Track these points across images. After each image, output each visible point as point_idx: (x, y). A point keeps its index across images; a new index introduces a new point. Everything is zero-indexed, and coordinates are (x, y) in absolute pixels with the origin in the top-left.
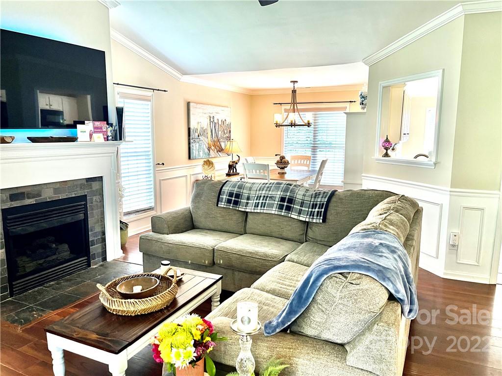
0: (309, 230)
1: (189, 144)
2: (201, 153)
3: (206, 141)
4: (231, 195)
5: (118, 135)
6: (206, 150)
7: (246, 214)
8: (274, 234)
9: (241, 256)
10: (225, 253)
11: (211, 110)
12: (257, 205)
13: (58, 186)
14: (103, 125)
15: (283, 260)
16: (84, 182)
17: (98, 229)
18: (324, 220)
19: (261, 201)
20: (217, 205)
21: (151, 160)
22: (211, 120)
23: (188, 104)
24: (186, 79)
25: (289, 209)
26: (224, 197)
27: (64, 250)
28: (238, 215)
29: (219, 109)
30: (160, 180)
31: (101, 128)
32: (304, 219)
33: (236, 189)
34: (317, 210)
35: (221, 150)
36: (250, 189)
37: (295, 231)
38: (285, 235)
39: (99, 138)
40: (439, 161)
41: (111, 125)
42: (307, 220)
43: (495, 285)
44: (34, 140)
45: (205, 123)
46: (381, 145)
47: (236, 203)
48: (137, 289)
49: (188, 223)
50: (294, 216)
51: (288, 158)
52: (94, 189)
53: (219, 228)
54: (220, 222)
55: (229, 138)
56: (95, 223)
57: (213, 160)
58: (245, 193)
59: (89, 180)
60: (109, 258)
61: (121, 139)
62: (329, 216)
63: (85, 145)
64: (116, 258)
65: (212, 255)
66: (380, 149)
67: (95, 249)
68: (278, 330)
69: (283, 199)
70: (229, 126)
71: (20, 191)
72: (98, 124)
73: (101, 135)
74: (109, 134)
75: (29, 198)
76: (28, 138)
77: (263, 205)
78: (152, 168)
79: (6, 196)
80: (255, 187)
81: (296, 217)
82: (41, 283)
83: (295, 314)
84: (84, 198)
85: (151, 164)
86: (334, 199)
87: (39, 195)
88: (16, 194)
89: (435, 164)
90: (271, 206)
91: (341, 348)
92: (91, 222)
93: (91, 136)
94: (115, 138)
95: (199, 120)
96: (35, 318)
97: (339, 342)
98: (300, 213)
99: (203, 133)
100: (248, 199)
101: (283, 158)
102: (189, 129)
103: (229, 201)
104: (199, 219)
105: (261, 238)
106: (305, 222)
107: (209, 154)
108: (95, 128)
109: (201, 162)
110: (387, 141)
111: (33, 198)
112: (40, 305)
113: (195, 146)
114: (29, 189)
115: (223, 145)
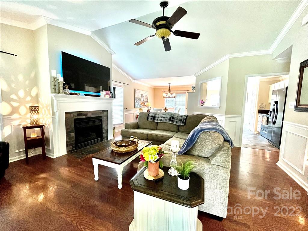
0: (180, 128)
1: (135, 102)
2: (139, 106)
3: (140, 102)
4: (152, 116)
5: (113, 96)
6: (140, 105)
7: (157, 123)
8: (167, 130)
9: (157, 136)
10: (152, 135)
11: (142, 92)
12: (161, 120)
13: (93, 112)
14: (109, 92)
15: (172, 137)
16: (102, 112)
17: (106, 128)
18: (185, 125)
19: (163, 118)
20: (147, 120)
21: (123, 107)
22: (142, 95)
23: (135, 89)
24: (134, 81)
25: (172, 121)
26: (150, 117)
27: (94, 135)
28: (154, 123)
29: (145, 92)
30: (125, 114)
31: (108, 93)
32: (178, 124)
33: (154, 115)
34: (182, 121)
35: (145, 105)
36: (159, 115)
37: (175, 128)
38: (171, 130)
39: (107, 96)
40: (221, 106)
41: (111, 93)
42: (179, 124)
43: (241, 147)
44: (86, 95)
45: (140, 96)
46: (200, 102)
47: (154, 119)
48: (124, 144)
49: (137, 126)
50: (174, 123)
51: (167, 108)
52: (105, 114)
53: (148, 128)
54: (148, 126)
55: (147, 102)
56: (105, 126)
57: (142, 109)
58: (157, 116)
59: (103, 111)
60: (109, 139)
61: (114, 98)
62: (187, 123)
63: (102, 99)
64: (111, 139)
65: (147, 136)
66: (200, 103)
67: (105, 135)
68: (183, 153)
69: (170, 118)
70: (148, 97)
71: (80, 113)
72: (107, 92)
73: (108, 96)
74: (111, 96)
75: (83, 116)
76: (85, 94)
77: (164, 120)
78: (123, 110)
79: (75, 114)
80: (160, 114)
81: (175, 124)
82: (86, 145)
83: (190, 146)
84: (101, 117)
85: (123, 109)
86: (188, 117)
87: (87, 115)
88: (79, 114)
89: (220, 107)
90: (166, 120)
91: (207, 159)
92: (103, 126)
93: (105, 96)
94: (112, 97)
95: (138, 96)
96: (85, 157)
97: (206, 157)
98: (176, 122)
99: (139, 99)
100: (158, 118)
101: (166, 108)
102: (135, 98)
103: (151, 119)
104: (141, 125)
105: (163, 131)
106: (178, 125)
107: (141, 106)
108: (106, 93)
109: (139, 109)
110: (202, 101)
111: (85, 116)
112: (86, 152)
113: (136, 103)
114: (84, 112)
115: (145, 104)
